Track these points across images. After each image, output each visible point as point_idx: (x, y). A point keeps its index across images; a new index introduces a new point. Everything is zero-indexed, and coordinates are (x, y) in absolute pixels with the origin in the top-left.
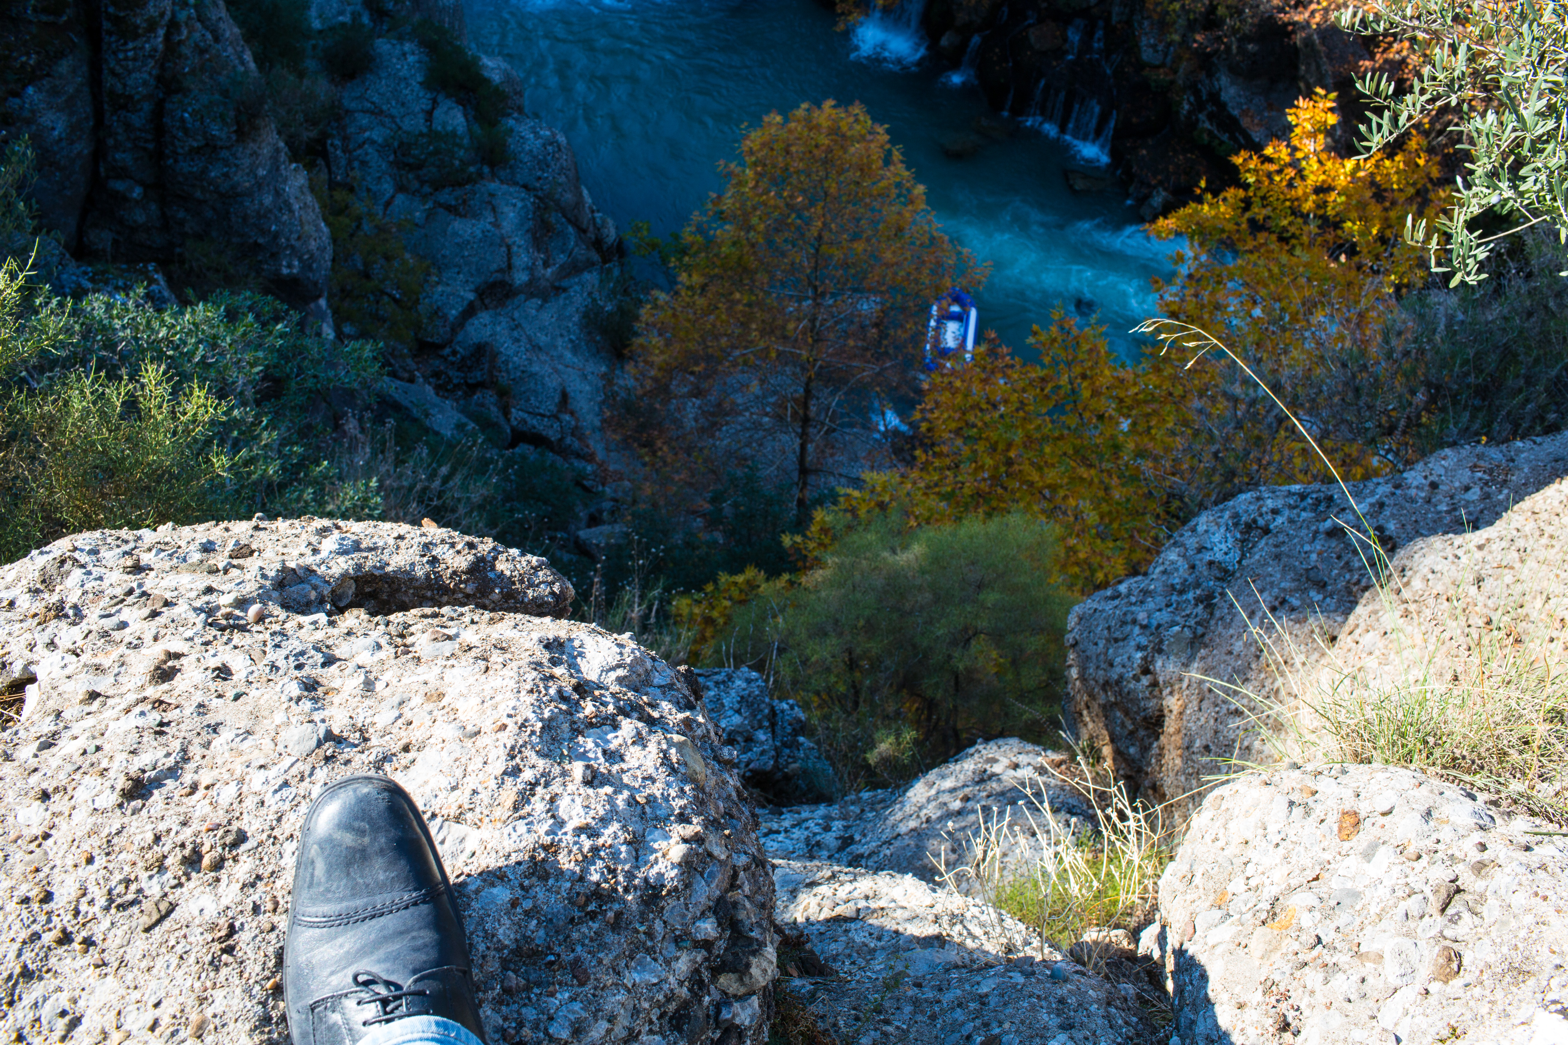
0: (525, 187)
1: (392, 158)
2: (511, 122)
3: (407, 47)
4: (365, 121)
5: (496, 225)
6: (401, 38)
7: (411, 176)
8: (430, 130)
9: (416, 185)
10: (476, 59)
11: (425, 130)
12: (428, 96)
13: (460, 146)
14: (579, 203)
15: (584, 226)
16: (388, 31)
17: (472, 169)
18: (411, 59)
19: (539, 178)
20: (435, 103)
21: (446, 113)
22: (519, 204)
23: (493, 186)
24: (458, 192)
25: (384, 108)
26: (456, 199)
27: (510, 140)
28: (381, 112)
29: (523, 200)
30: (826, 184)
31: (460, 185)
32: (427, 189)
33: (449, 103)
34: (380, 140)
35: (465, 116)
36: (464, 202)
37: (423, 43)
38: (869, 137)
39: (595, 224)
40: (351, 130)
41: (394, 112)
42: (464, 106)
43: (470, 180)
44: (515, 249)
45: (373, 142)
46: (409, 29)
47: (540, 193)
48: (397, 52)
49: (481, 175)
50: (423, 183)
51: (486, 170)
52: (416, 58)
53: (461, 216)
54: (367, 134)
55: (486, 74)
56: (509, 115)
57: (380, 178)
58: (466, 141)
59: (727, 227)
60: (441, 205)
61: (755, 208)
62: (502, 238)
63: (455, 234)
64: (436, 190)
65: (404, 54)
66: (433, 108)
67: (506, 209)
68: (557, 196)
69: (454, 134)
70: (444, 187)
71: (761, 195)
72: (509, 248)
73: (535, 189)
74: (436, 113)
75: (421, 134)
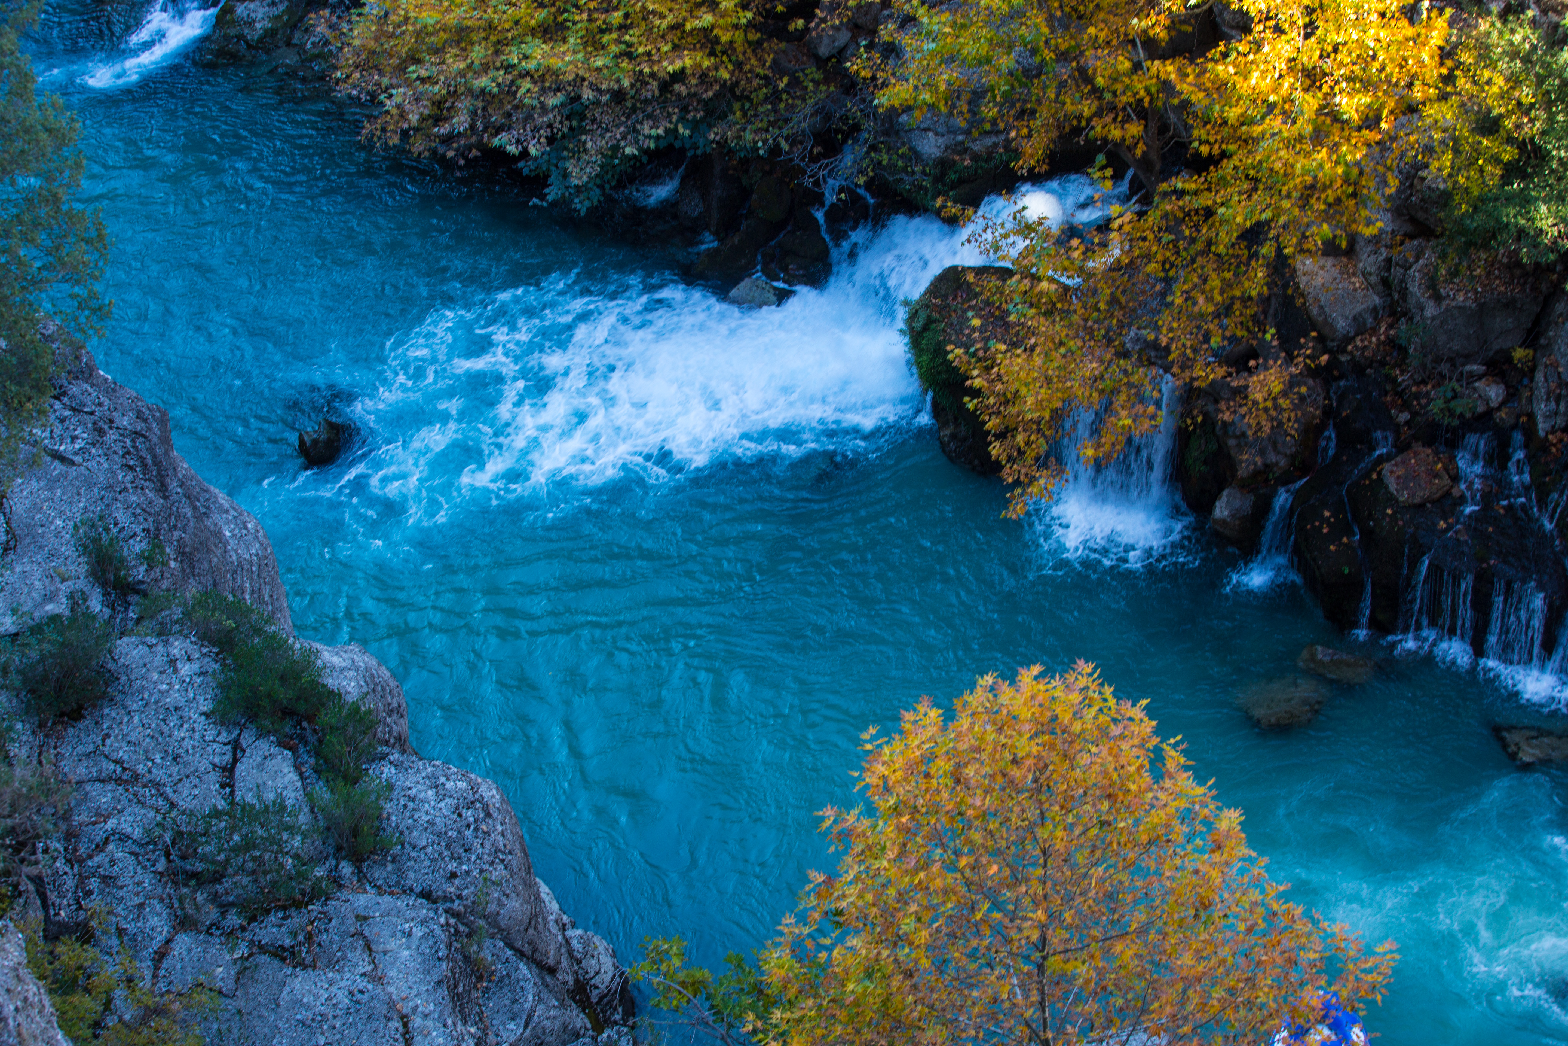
0: (426, 895)
1: (161, 866)
2: (388, 771)
3: (177, 647)
4: (103, 796)
5: (377, 978)
6: (163, 632)
7: (200, 897)
8: (232, 803)
9: (211, 913)
10: (310, 656)
11: (221, 804)
12: (224, 737)
13: (292, 829)
14: (536, 916)
15: (551, 961)
16: (139, 621)
17: (320, 872)
18: (185, 669)
19: (453, 875)
20: (236, 746)
21: (260, 767)
22: (418, 932)
23: (364, 900)
24: (297, 920)
25: (141, 769)
26: (294, 934)
27: (388, 807)
28: (136, 777)
29: (423, 922)
30: (1042, 833)
31: (298, 905)
32: (234, 919)
33: (265, 746)
34: (137, 833)
35: (298, 768)
36: (309, 937)
37: (205, 637)
38: (1115, 730)
39: (570, 952)
40: (81, 817)
41: (159, 774)
42: (293, 749)
43: (316, 894)
44: (417, 1022)
45: (124, 838)
46: (178, 613)
47: (457, 906)
48: (159, 660)
49: (337, 882)
50: (224, 908)
51: (346, 869)
52: (196, 667)
53: (305, 967)
54: (111, 824)
55: (331, 682)
56: (383, 757)
57: (141, 906)
58: (304, 818)
59: (854, 942)
60: (263, 949)
61: (903, 898)
62: (391, 1005)
63: (298, 1003)
64: (253, 919)
65: (173, 662)
66: (235, 760)
67: (392, 944)
68: (492, 908)
69: (281, 807)
70: (268, 912)
71: (916, 871)
72: (405, 1019)
73: (446, 898)
74: (241, 769)
75: (216, 814)
